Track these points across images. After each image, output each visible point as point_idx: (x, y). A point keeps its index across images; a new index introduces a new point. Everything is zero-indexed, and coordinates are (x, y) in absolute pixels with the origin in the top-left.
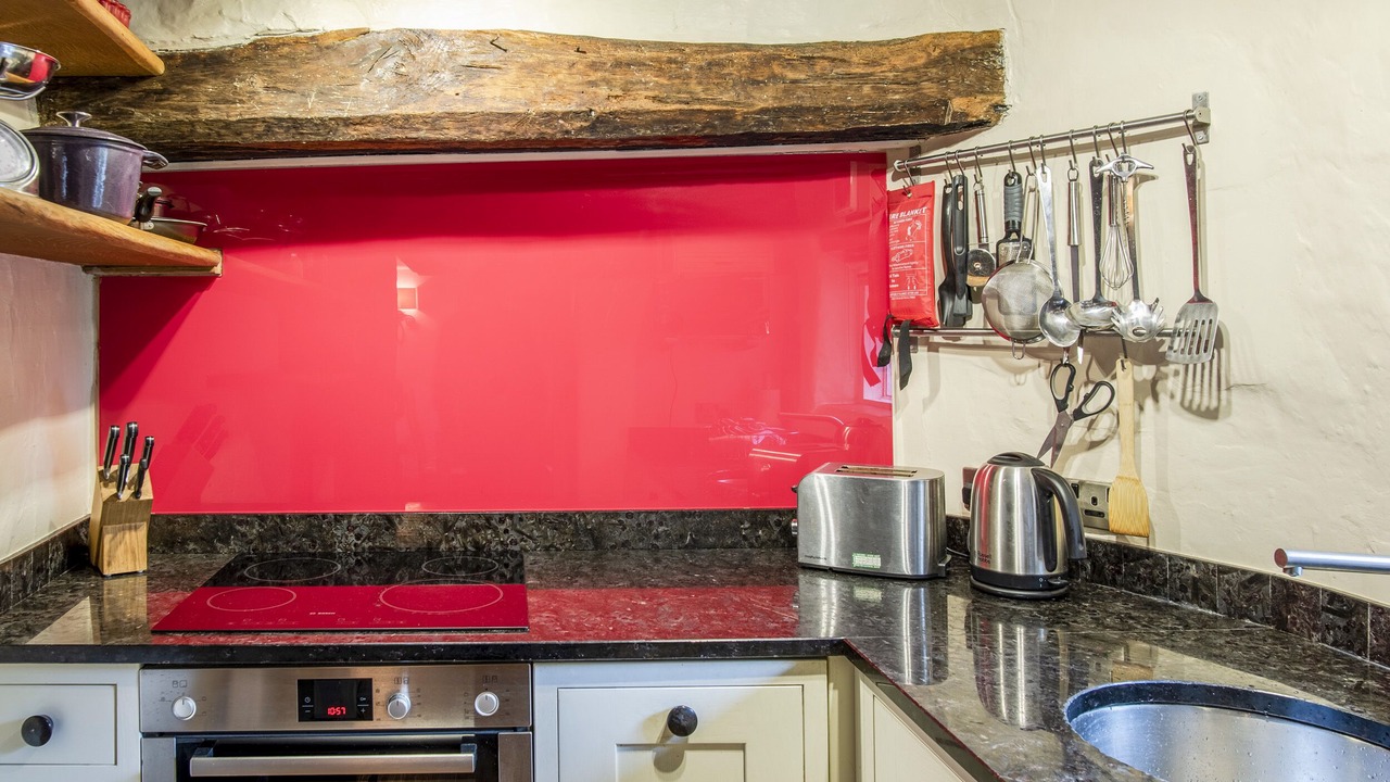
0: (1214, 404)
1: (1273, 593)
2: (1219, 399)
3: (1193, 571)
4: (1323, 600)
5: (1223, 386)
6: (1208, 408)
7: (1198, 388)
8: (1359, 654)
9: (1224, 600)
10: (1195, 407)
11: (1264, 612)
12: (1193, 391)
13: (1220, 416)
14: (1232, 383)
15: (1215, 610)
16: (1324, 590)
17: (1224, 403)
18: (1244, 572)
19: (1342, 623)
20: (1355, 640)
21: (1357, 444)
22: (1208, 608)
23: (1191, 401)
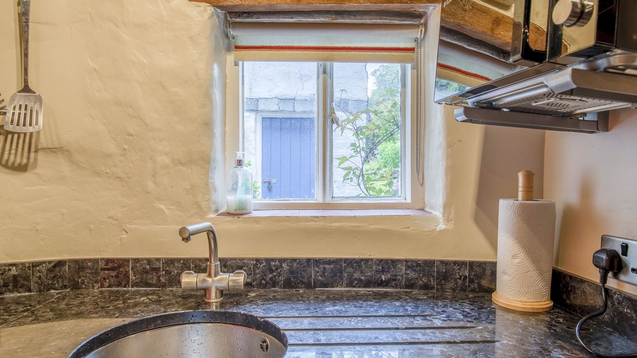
0: (25, 161)
1: (69, 269)
2: (29, 158)
3: (14, 271)
4: (102, 265)
5: (33, 149)
6: (20, 164)
7: (13, 151)
8: (125, 286)
9: (37, 283)
10: (10, 164)
11: (63, 282)
12: (10, 154)
13: (29, 168)
14: (39, 147)
15: (30, 291)
16: (102, 259)
17: (32, 160)
18: (50, 262)
19: (114, 274)
20: (122, 280)
21: (117, 177)
22: (25, 292)
23: (7, 161)
